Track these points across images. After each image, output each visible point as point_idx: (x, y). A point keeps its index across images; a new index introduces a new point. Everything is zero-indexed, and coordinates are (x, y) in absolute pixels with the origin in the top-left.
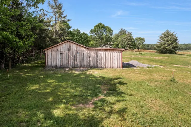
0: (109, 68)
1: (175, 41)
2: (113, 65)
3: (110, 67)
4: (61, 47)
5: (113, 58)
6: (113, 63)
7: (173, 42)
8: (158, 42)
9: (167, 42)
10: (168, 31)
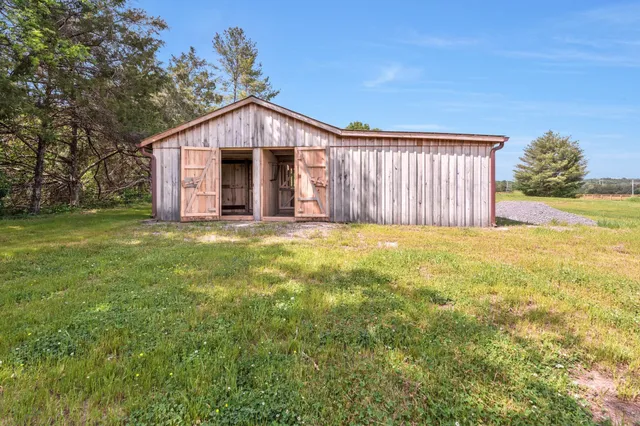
0: (434, 224)
1: (576, 161)
2: (451, 212)
3: (436, 220)
4: (221, 128)
5: (452, 181)
6: (451, 202)
7: (569, 162)
8: (520, 166)
9: (553, 164)
10: (550, 133)
